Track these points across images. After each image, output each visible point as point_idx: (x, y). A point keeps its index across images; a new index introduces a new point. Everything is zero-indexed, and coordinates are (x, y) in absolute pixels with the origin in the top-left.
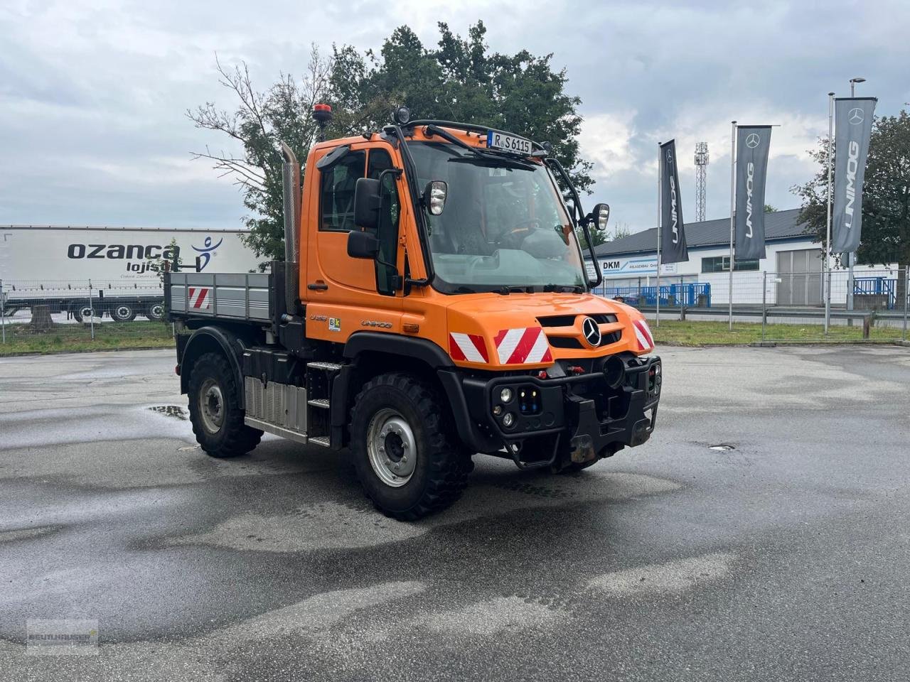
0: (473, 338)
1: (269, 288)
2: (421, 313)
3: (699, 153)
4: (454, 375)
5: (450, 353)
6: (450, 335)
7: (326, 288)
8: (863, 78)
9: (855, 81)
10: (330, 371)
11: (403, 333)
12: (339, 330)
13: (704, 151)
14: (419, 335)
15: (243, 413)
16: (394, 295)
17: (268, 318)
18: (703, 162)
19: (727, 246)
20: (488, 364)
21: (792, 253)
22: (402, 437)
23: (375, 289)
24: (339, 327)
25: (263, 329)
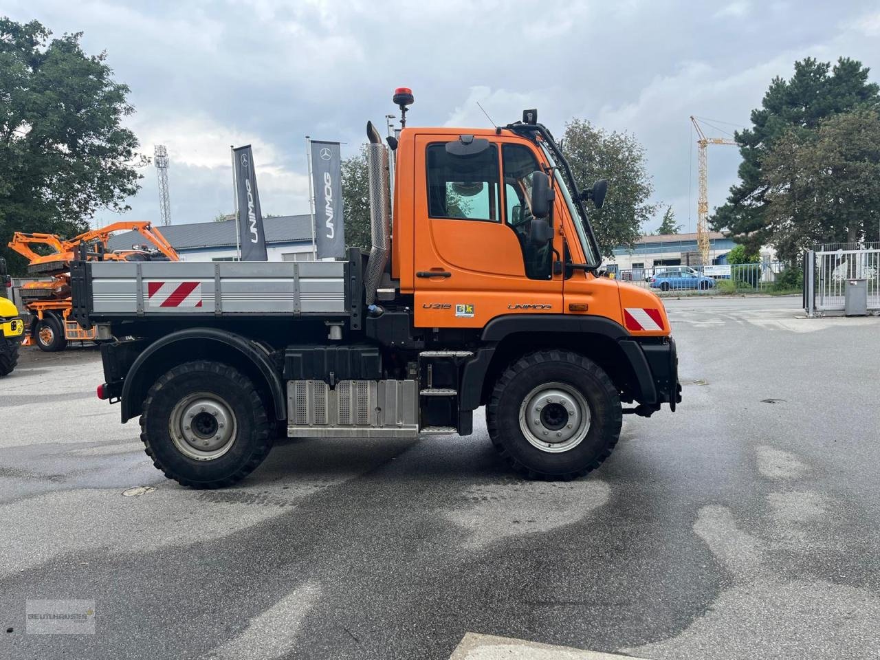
0: (649, 311)
1: (344, 278)
2: (589, 293)
3: (158, 156)
4: (635, 342)
5: (625, 325)
6: (625, 311)
7: (448, 276)
8: (394, 115)
9: (390, 117)
10: (460, 358)
11: (569, 312)
12: (472, 315)
13: (163, 154)
14: (587, 313)
15: (284, 424)
16: (550, 279)
17: (343, 311)
18: (163, 165)
19: (234, 247)
20: (664, 331)
21: (295, 255)
22: (565, 406)
23: (524, 274)
24: (472, 313)
25: (327, 324)
